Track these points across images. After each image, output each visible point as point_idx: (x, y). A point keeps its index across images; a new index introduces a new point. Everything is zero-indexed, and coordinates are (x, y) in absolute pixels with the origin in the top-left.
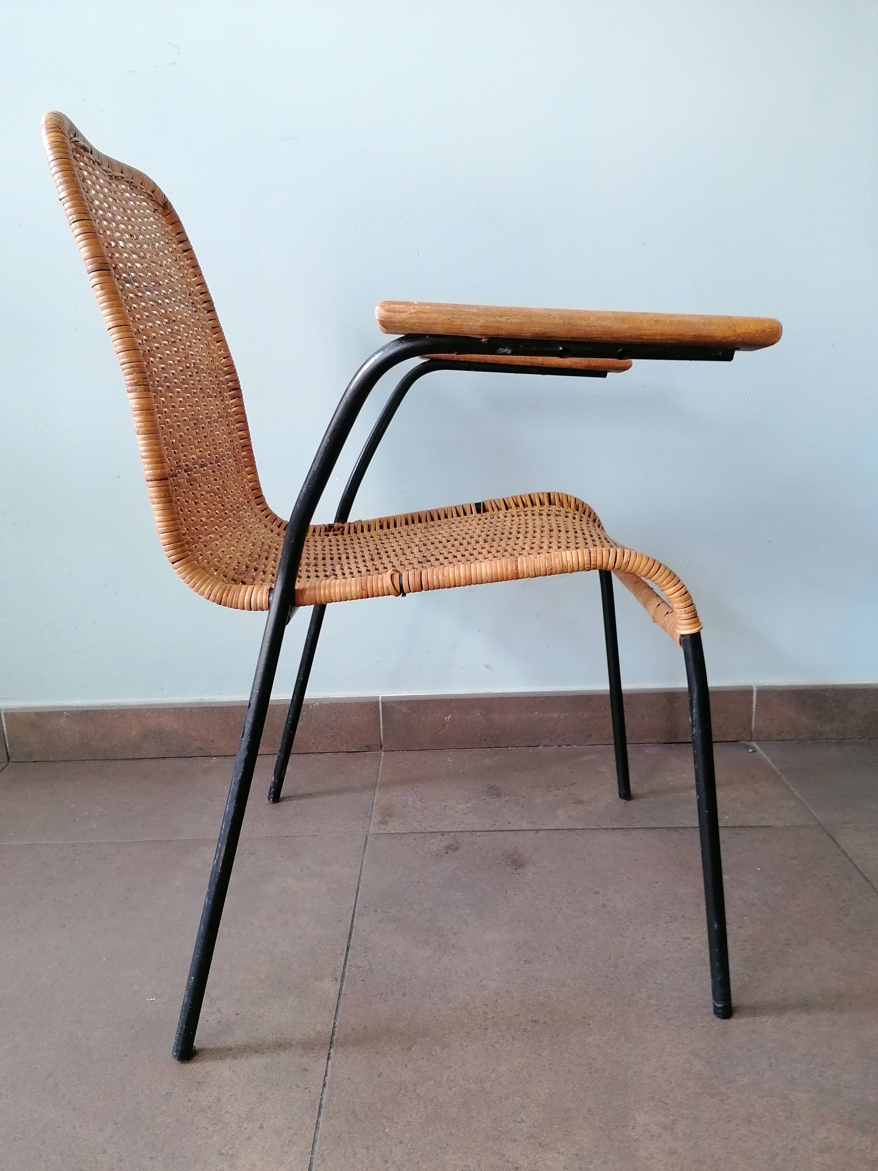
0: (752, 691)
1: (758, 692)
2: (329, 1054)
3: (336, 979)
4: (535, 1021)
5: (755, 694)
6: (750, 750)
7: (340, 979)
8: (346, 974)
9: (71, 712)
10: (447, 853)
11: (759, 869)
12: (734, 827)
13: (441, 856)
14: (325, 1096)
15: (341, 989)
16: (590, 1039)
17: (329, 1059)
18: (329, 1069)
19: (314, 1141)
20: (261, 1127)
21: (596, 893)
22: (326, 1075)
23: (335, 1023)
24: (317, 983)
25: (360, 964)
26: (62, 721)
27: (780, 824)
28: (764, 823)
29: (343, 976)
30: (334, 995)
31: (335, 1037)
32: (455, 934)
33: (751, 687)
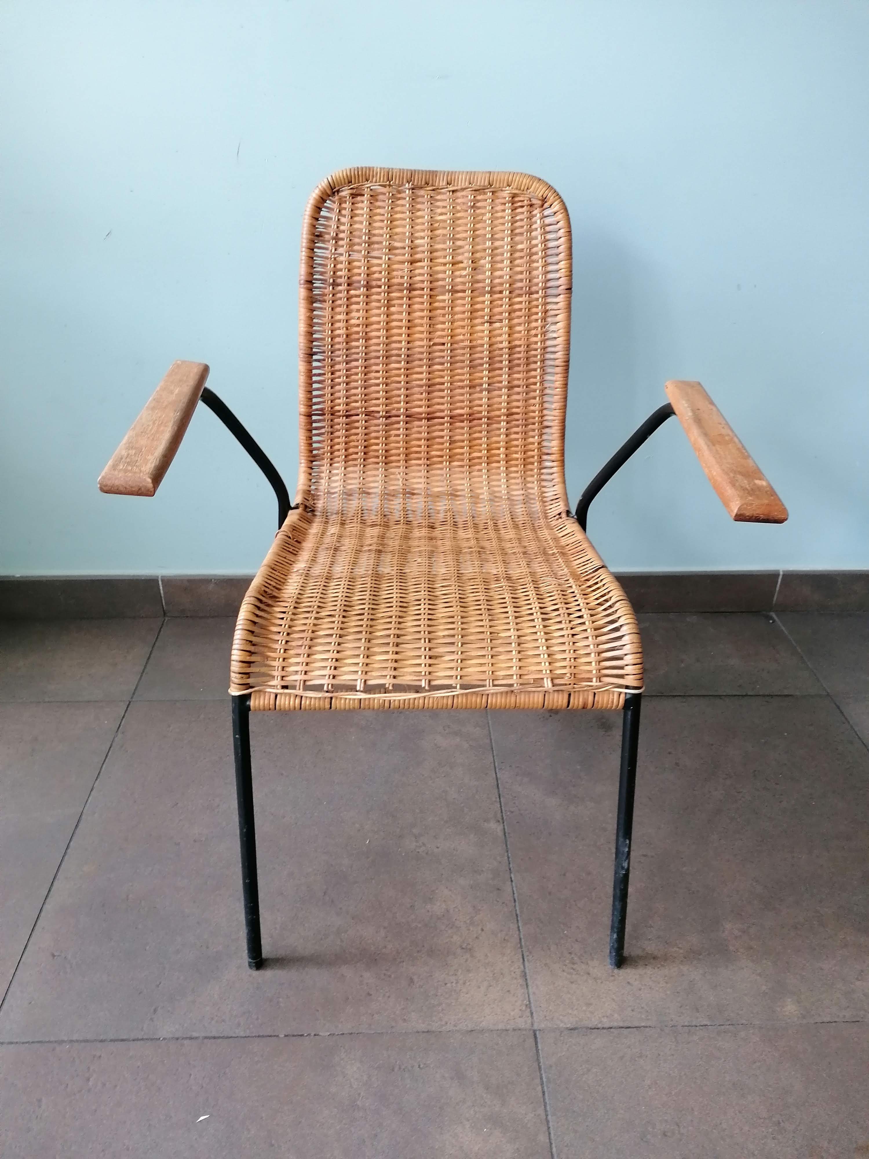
0: (779, 575)
1: (783, 575)
2: (511, 878)
3: (499, 821)
4: (645, 856)
5: (780, 577)
6: (771, 621)
7: (501, 820)
8: (505, 818)
9: (218, 580)
10: (550, 716)
11: (786, 734)
12: (764, 696)
13: (547, 719)
14: (517, 908)
15: (504, 829)
16: (684, 869)
17: (512, 881)
18: (514, 889)
19: (520, 939)
20: (482, 930)
21: (670, 753)
22: (514, 894)
23: (508, 855)
24: (486, 824)
25: (512, 810)
26: (211, 587)
27: (798, 693)
28: (786, 692)
29: (503, 819)
30: (500, 834)
31: (511, 866)
32: (574, 786)
33: (779, 571)
